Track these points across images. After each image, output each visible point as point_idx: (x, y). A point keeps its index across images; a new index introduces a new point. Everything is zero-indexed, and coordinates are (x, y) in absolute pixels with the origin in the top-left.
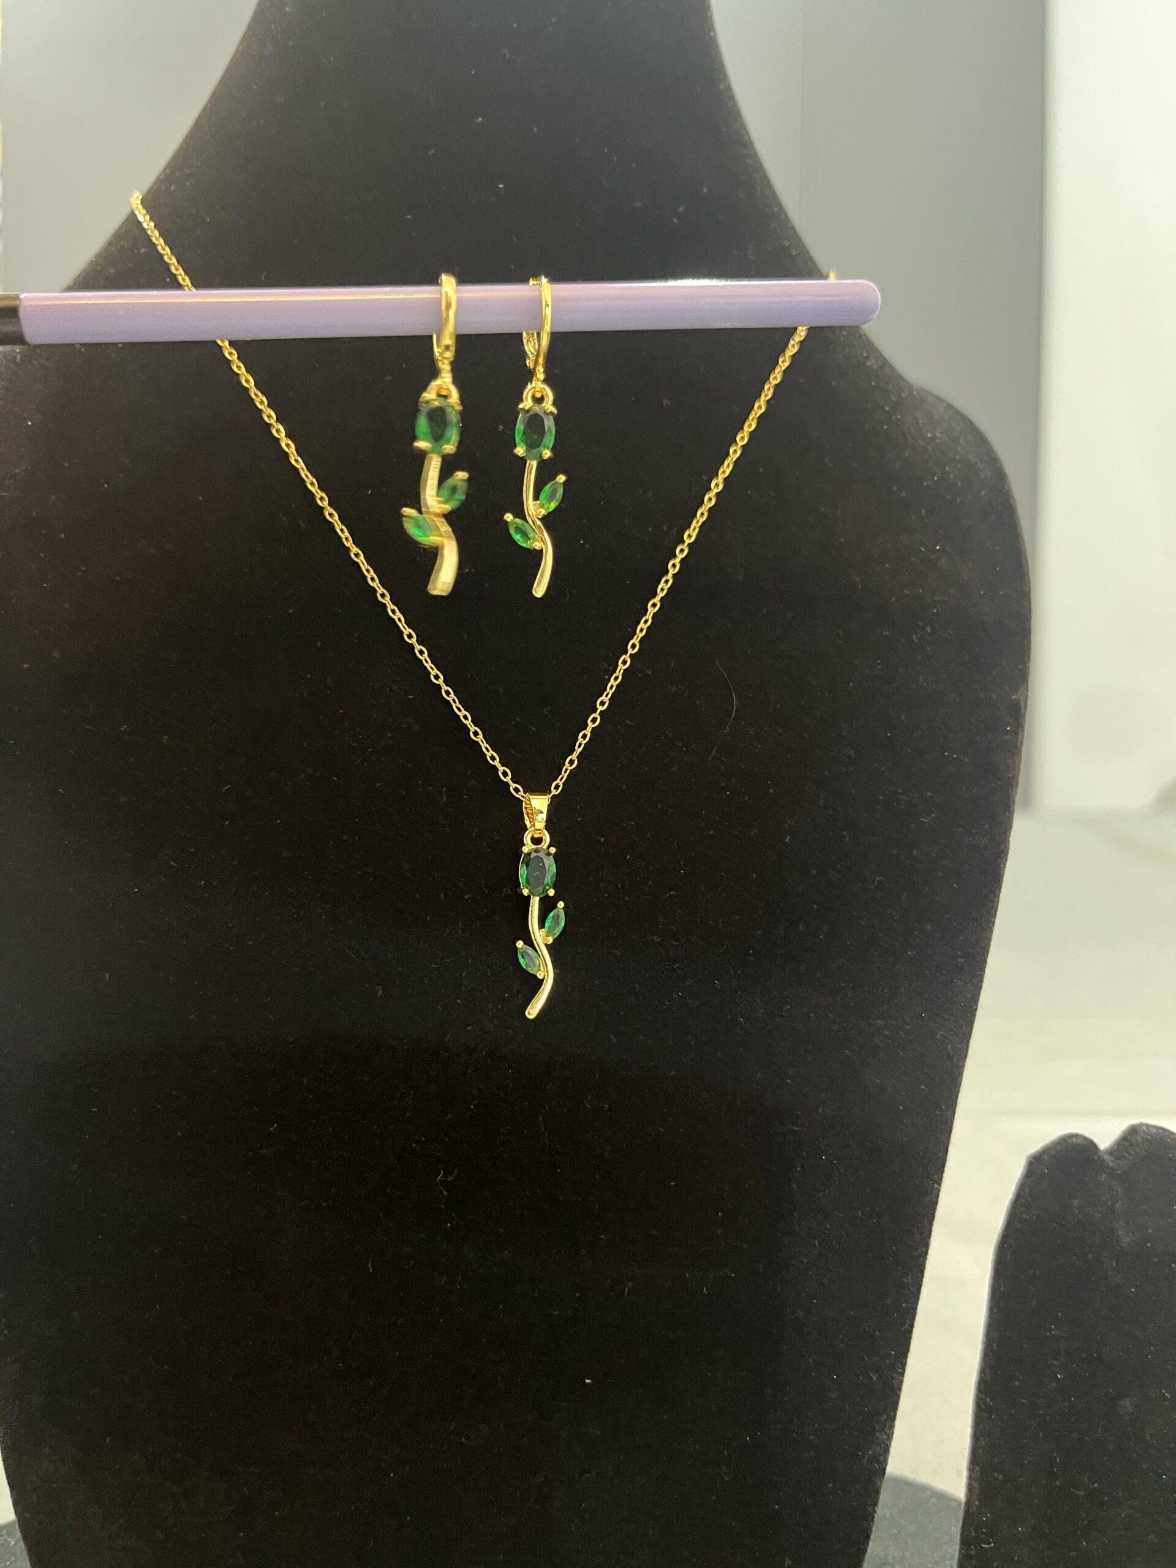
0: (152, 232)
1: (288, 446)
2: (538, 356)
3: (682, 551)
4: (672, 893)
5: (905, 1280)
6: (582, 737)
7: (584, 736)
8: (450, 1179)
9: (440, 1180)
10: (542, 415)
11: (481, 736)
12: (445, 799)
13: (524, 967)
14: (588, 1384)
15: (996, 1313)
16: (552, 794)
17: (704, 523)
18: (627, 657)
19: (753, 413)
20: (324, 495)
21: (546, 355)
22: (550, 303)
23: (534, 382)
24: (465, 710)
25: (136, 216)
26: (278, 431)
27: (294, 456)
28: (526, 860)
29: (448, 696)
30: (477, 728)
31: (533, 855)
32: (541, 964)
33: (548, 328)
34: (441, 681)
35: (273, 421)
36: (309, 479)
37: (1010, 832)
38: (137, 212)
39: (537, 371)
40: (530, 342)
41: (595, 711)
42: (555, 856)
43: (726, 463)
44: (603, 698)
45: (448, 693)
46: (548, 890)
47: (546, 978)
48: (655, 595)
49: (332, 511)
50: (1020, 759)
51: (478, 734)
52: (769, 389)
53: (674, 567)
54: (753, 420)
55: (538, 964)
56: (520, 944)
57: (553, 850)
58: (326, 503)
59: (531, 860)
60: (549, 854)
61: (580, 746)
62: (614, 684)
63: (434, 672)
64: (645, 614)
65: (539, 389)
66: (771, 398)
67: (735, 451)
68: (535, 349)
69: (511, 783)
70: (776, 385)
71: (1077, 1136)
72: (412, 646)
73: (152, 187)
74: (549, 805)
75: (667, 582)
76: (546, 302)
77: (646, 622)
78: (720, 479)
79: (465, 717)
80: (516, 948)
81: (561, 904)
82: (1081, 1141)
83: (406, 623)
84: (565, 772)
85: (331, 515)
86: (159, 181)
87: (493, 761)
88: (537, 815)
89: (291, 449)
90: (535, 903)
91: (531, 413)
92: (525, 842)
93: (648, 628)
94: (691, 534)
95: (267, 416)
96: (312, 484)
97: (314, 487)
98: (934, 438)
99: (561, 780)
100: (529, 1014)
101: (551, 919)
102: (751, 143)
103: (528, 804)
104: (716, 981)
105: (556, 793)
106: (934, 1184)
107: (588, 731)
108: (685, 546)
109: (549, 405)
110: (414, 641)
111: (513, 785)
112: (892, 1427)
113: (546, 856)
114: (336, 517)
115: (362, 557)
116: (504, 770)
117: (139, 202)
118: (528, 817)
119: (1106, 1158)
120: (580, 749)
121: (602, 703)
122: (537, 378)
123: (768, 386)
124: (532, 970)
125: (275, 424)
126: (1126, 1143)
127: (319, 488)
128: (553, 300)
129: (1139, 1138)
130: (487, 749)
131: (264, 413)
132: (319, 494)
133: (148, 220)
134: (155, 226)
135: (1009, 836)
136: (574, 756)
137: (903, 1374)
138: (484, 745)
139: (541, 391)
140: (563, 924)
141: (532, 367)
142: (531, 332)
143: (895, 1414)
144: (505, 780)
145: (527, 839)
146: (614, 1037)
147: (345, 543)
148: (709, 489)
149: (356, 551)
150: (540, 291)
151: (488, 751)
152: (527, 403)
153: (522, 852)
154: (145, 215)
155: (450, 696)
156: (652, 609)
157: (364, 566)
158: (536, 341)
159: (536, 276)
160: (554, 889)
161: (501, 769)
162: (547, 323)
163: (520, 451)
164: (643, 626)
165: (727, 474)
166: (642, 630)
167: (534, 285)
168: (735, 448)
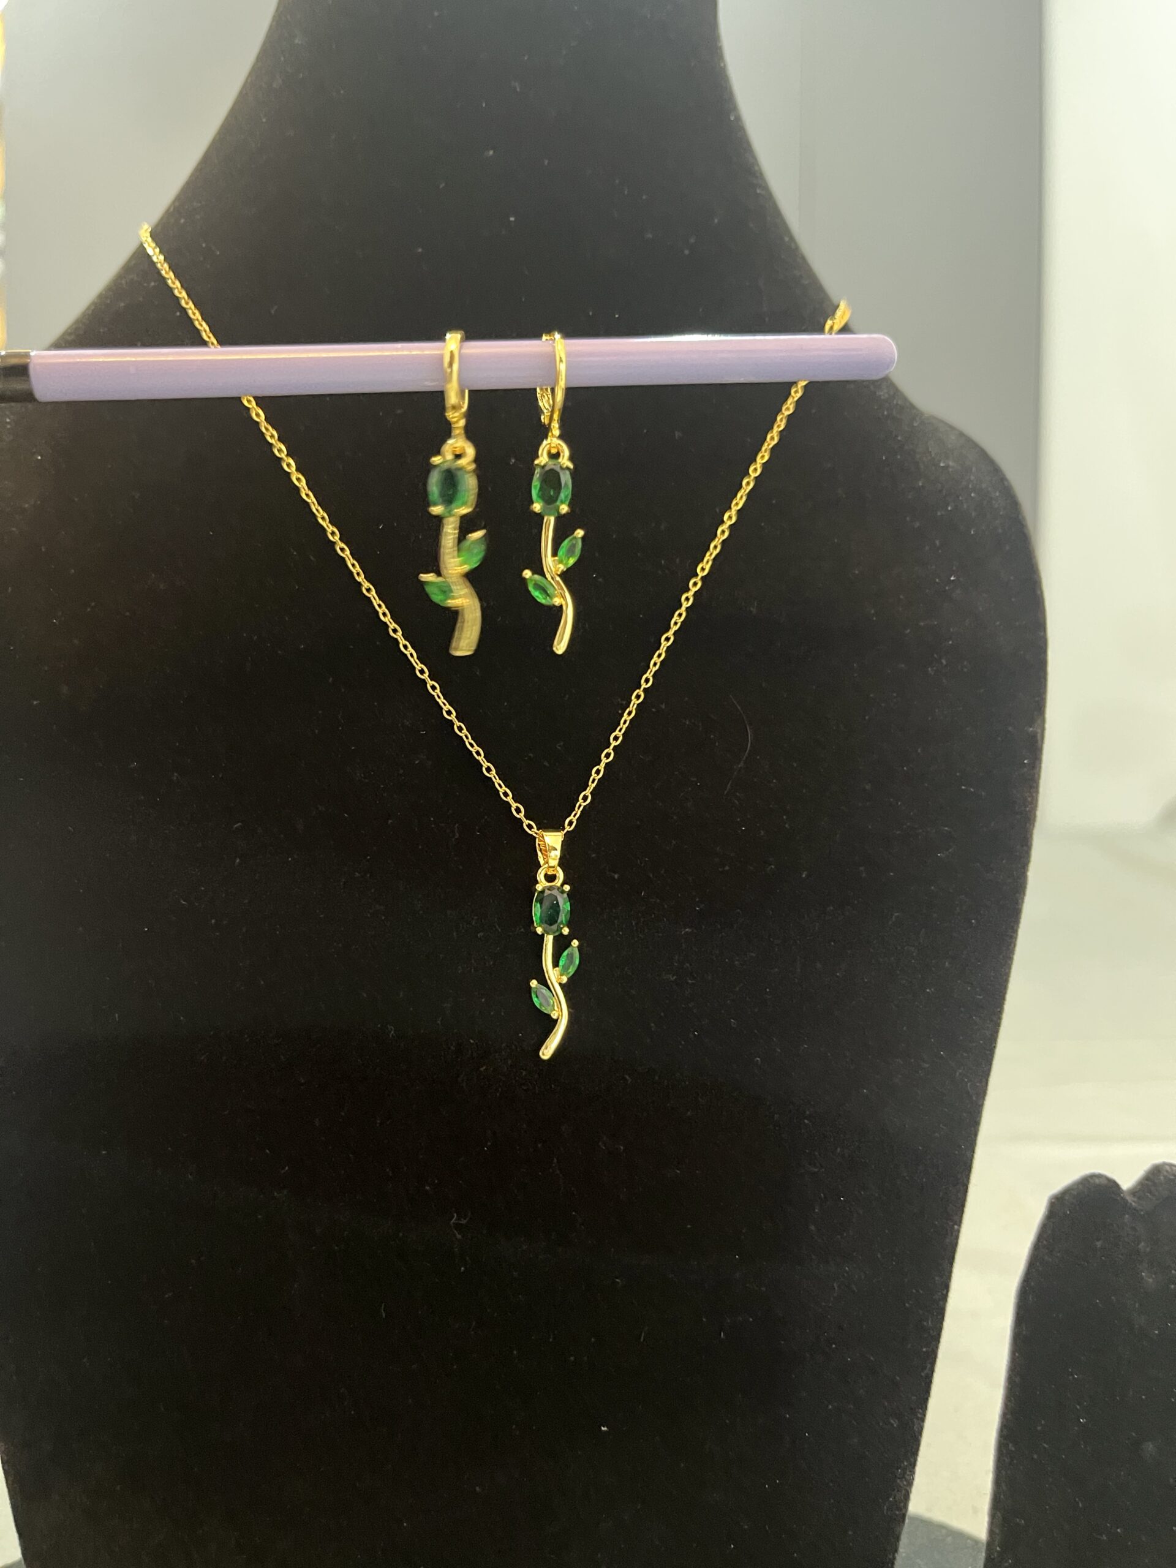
0: (162, 266)
1: (299, 481)
2: (552, 412)
3: (695, 584)
4: (687, 930)
5: (925, 1323)
6: (595, 773)
7: (598, 772)
8: (463, 1222)
9: (454, 1223)
10: (558, 469)
11: (494, 772)
12: (457, 836)
13: (538, 1007)
14: (605, 1431)
15: (1018, 1358)
16: (565, 831)
17: (717, 555)
18: (640, 692)
19: (766, 444)
20: (336, 530)
21: (561, 410)
22: (564, 359)
23: (549, 438)
24: (478, 746)
25: (144, 249)
26: (289, 465)
27: (305, 490)
28: (539, 898)
29: (461, 732)
30: (489, 764)
31: (547, 892)
32: (555, 1004)
33: (562, 384)
34: (453, 717)
35: (283, 455)
36: (320, 514)
37: (1028, 866)
38: (146, 245)
39: (552, 427)
40: (544, 396)
41: (608, 746)
42: (570, 895)
43: (739, 496)
44: (617, 733)
45: (460, 729)
46: (562, 928)
47: (560, 1017)
48: (668, 628)
49: (343, 545)
50: (1037, 792)
51: (491, 770)
52: (781, 420)
53: (687, 600)
54: (765, 451)
55: (552, 1003)
56: (534, 983)
57: (567, 888)
58: (337, 538)
59: (545, 899)
60: (563, 892)
61: (593, 782)
62: (627, 719)
63: (447, 707)
64: (658, 648)
65: (555, 445)
66: (784, 429)
67: (748, 483)
68: (550, 405)
69: (524, 819)
70: (789, 416)
71: (1100, 1176)
72: (424, 682)
73: (162, 219)
74: (562, 841)
75: (680, 615)
76: (561, 358)
77: (659, 656)
78: (733, 512)
79: (478, 753)
80: (530, 988)
81: (575, 943)
82: (1104, 1182)
83: (418, 658)
84: (579, 808)
85: (342, 550)
86: (168, 214)
87: (506, 798)
88: (550, 852)
89: (301, 484)
90: (549, 940)
91: (547, 468)
92: (538, 879)
93: (662, 662)
94: (704, 567)
95: (278, 450)
96: (323, 518)
97: (325, 521)
98: (947, 467)
99: (575, 816)
100: (543, 1054)
101: (565, 958)
102: (761, 174)
103: (541, 841)
104: (732, 1020)
105: (569, 830)
106: (953, 1225)
107: (602, 767)
108: (698, 579)
109: (565, 461)
110: (426, 676)
111: (526, 822)
112: (913, 1473)
113: (560, 894)
114: (348, 552)
115: (373, 592)
116: (517, 807)
117: (149, 235)
118: (541, 853)
119: (1129, 1199)
120: (594, 785)
121: (616, 738)
122: (552, 434)
123: (781, 416)
124: (546, 1009)
125: (285, 458)
126: (1150, 1183)
127: (330, 522)
128: (568, 355)
129: (1162, 1178)
130: (500, 785)
131: (275, 447)
132: (330, 528)
133: (158, 253)
134: (165, 260)
135: (1027, 870)
136: (588, 792)
137: (923, 1420)
138: (497, 781)
139: (556, 447)
140: (577, 962)
141: (547, 422)
142: (544, 387)
143: (915, 1461)
144: (518, 816)
145: (541, 876)
146: (630, 1077)
147: (357, 578)
148: (723, 522)
149: (367, 586)
150: (554, 347)
151: (501, 787)
152: (543, 459)
153: (536, 890)
154: (155, 248)
155: (463, 732)
156: (665, 642)
157: (376, 601)
158: (550, 396)
159: (549, 331)
160: (568, 927)
161: (514, 805)
162: (562, 379)
163: (537, 507)
164: (656, 660)
165: (740, 506)
166: (655, 664)
167: (547, 340)
168: (747, 480)
